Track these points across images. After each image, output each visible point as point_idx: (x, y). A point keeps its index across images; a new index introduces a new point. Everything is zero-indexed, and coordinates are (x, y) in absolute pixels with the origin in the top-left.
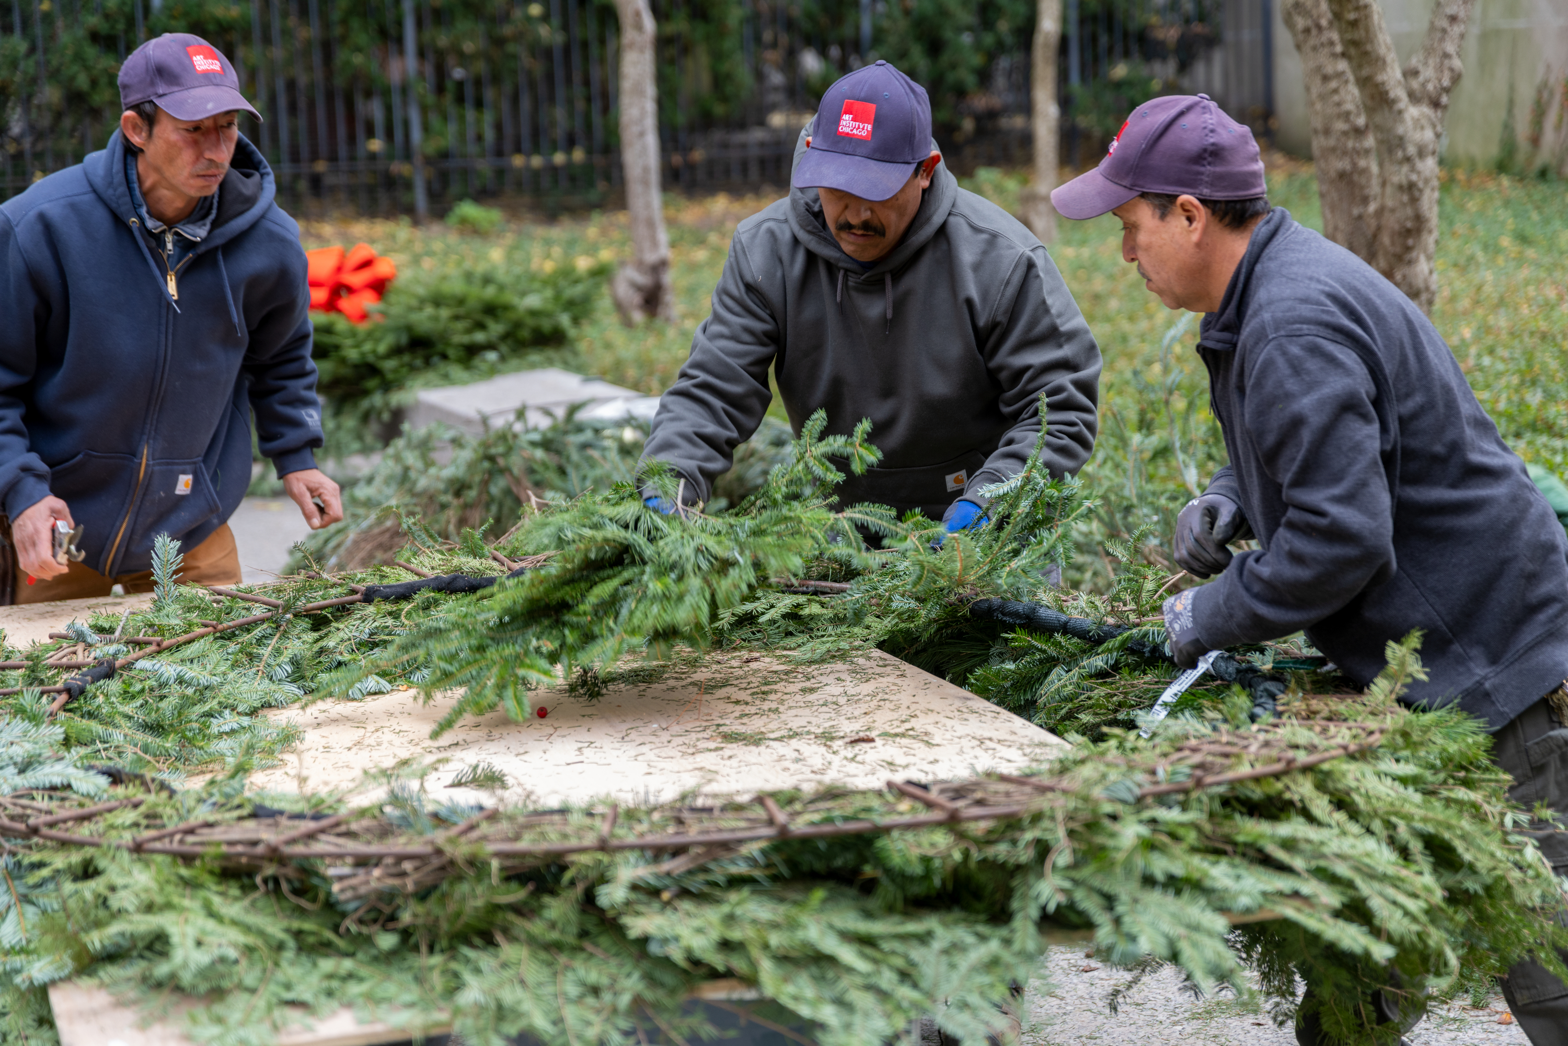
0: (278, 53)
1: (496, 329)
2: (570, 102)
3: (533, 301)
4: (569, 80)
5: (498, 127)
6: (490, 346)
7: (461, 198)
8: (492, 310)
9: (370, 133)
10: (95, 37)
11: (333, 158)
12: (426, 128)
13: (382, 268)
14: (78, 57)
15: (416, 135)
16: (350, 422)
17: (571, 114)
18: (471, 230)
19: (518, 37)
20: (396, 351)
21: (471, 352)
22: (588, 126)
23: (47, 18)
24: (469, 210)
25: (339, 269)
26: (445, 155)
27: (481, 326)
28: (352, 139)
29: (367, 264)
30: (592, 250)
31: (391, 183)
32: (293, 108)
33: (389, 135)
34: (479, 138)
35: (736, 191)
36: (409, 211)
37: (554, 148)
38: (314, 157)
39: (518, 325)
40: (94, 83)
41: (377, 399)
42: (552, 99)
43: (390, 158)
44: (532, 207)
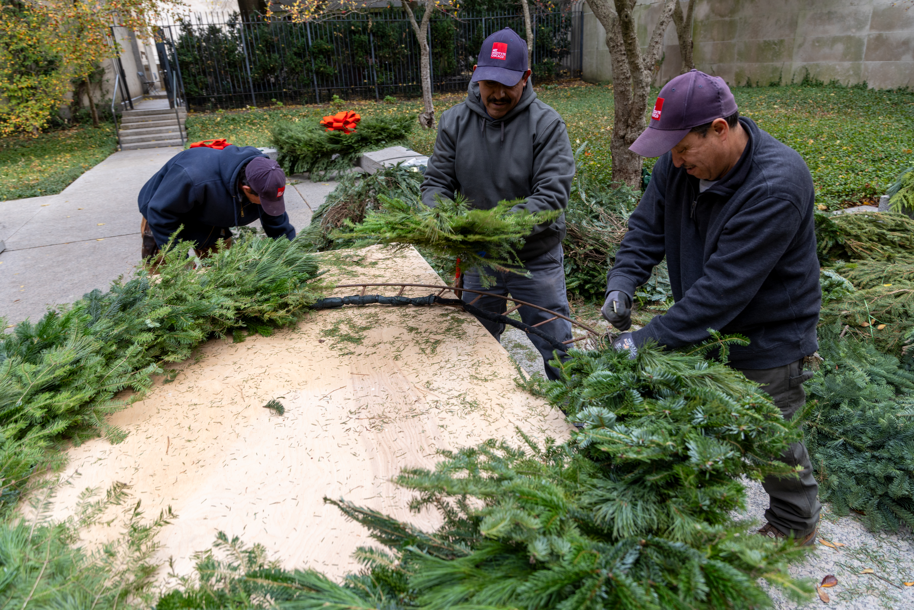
0: (341, 58)
1: (385, 135)
2: (412, 70)
3: (394, 127)
4: (412, 64)
5: (395, 76)
6: (383, 140)
7: (387, 94)
8: (383, 129)
9: (365, 79)
10: (295, 54)
11: (356, 85)
12: (378, 77)
13: (357, 116)
14: (292, 59)
15: (376, 79)
16: (346, 161)
17: (413, 73)
18: (390, 103)
19: (399, 53)
20: (357, 142)
21: (378, 141)
23: (283, 48)
24: (388, 97)
25: (346, 117)
26: (382, 83)
27: (381, 134)
28: (360, 80)
29: (353, 115)
30: (418, 108)
31: (370, 90)
32: (345, 72)
33: (369, 79)
34: (391, 79)
36: (375, 98)
37: (409, 82)
38: (351, 85)
39: (390, 133)
40: (296, 65)
41: (353, 155)
42: (408, 69)
43: (369, 84)
44: (404, 97)
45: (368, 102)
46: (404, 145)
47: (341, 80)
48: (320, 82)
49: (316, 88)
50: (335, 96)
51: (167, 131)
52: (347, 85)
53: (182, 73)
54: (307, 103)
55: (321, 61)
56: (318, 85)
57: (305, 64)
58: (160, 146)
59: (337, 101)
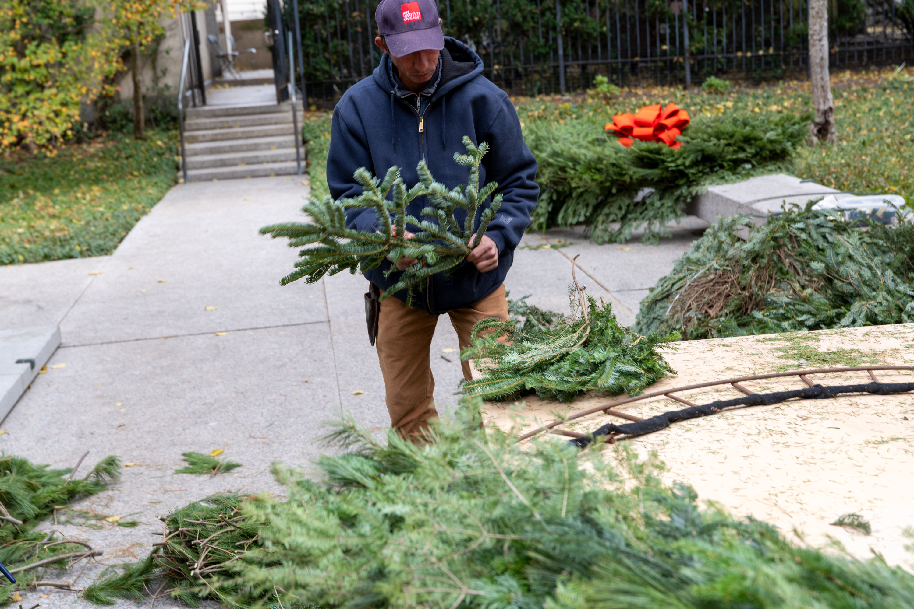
1: (750, 150)
2: (768, 23)
3: (771, 135)
4: (767, 11)
5: (729, 36)
6: (747, 161)
7: (709, 74)
8: (748, 140)
9: (663, 42)
11: (644, 55)
12: (691, 38)
13: (683, 115)
15: (687, 42)
16: (668, 203)
17: (768, 29)
18: (715, 91)
20: (695, 164)
21: (737, 164)
22: (777, 34)
24: (713, 80)
25: (659, 116)
26: (701, 52)
27: (743, 150)
28: (653, 44)
29: (675, 113)
30: (780, 101)
31: (673, 67)
32: (623, 29)
33: (673, 43)
34: (719, 42)
35: (855, 69)
36: (682, 81)
37: (759, 47)
38: (634, 55)
39: (762, 148)
40: (524, 18)
41: (684, 190)
42: (758, 22)
43: (673, 53)
44: (746, 79)
45: (667, 91)
46: (791, 172)
47: (614, 46)
48: (570, 51)
49: (562, 63)
50: (599, 78)
51: (269, 146)
52: (624, 55)
53: (303, 37)
54: (540, 92)
55: (576, 9)
56: (566, 56)
57: (543, 14)
58: (254, 175)
59: (604, 88)
